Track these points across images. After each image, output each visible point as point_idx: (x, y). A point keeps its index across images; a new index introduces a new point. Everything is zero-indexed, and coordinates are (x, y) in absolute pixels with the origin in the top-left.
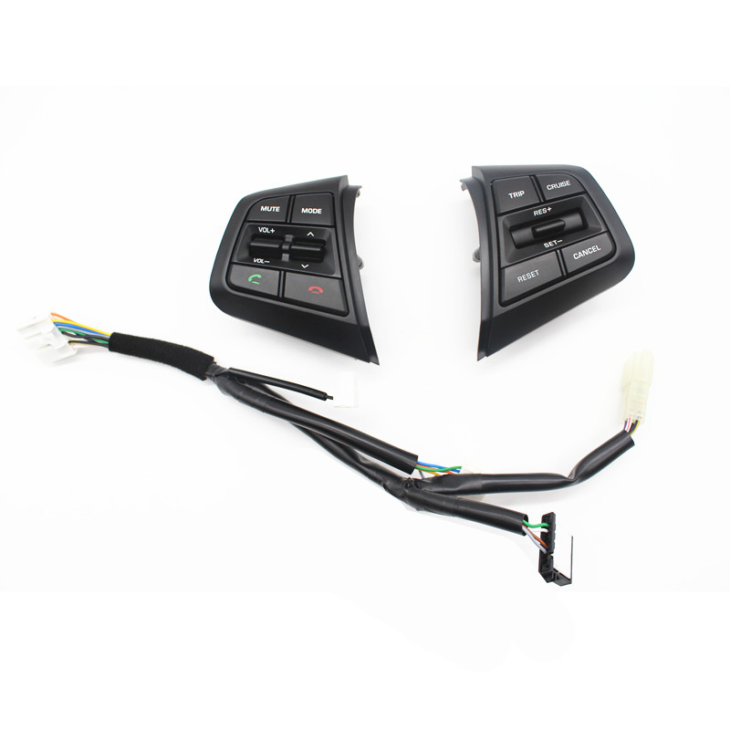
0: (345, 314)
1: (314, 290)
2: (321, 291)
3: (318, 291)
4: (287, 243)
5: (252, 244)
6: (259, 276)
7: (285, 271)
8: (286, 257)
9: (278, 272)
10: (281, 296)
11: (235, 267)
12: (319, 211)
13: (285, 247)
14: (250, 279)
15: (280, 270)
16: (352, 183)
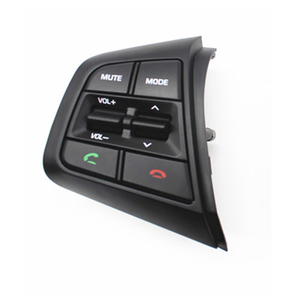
0: (189, 202)
1: (156, 174)
2: (164, 175)
3: (160, 175)
4: (129, 117)
5: (90, 117)
6: (96, 155)
7: (126, 150)
8: (126, 134)
9: (116, 152)
10: (119, 178)
11: (69, 143)
12: (165, 82)
13: (126, 122)
14: (86, 158)
15: (119, 149)
16: (206, 44)
